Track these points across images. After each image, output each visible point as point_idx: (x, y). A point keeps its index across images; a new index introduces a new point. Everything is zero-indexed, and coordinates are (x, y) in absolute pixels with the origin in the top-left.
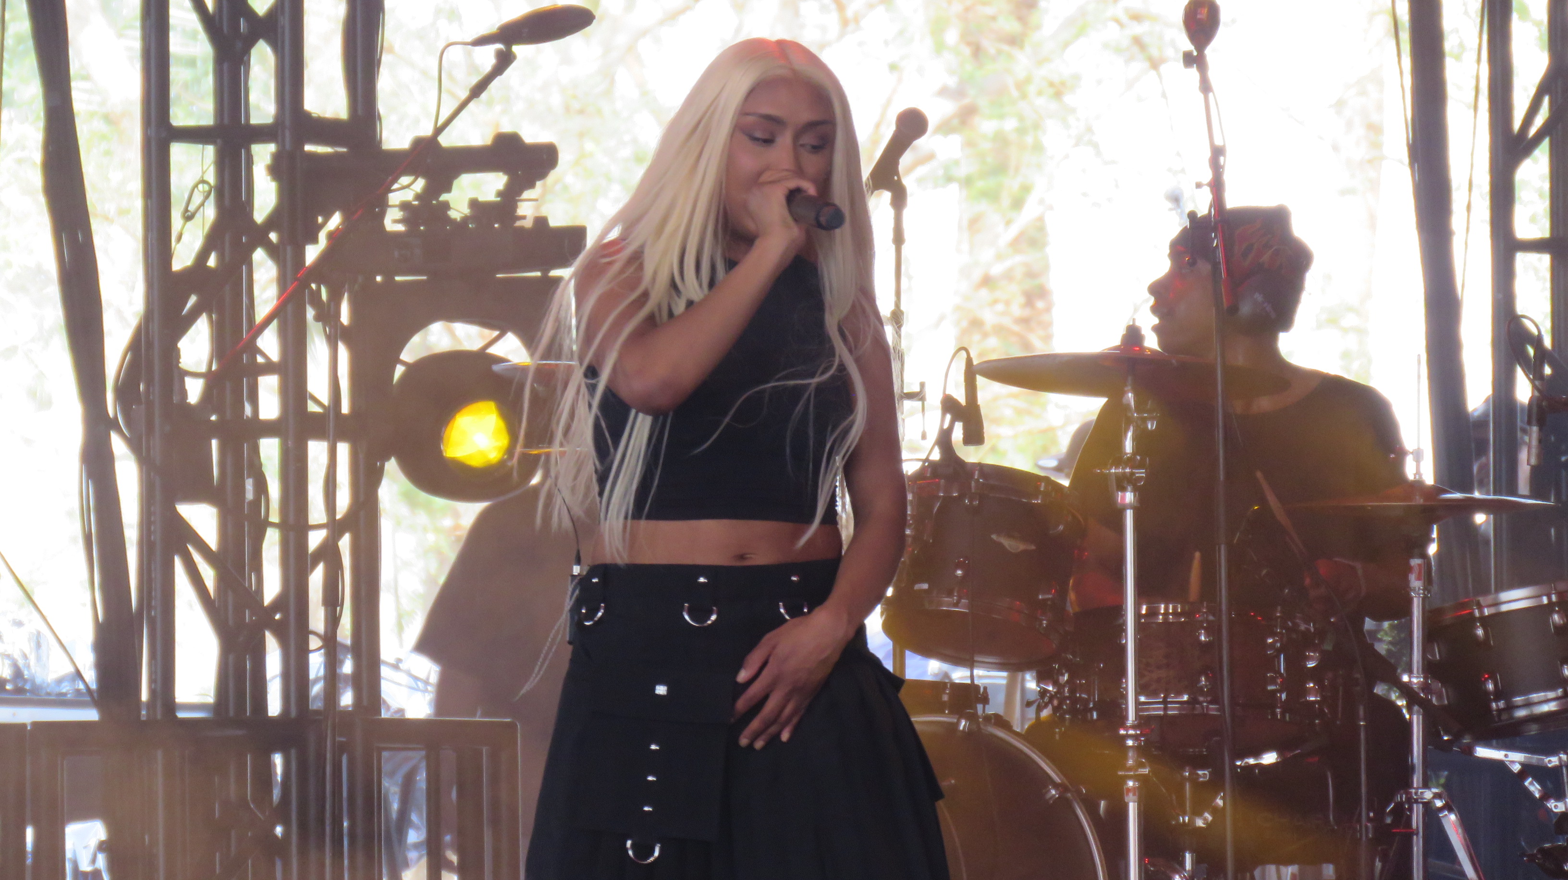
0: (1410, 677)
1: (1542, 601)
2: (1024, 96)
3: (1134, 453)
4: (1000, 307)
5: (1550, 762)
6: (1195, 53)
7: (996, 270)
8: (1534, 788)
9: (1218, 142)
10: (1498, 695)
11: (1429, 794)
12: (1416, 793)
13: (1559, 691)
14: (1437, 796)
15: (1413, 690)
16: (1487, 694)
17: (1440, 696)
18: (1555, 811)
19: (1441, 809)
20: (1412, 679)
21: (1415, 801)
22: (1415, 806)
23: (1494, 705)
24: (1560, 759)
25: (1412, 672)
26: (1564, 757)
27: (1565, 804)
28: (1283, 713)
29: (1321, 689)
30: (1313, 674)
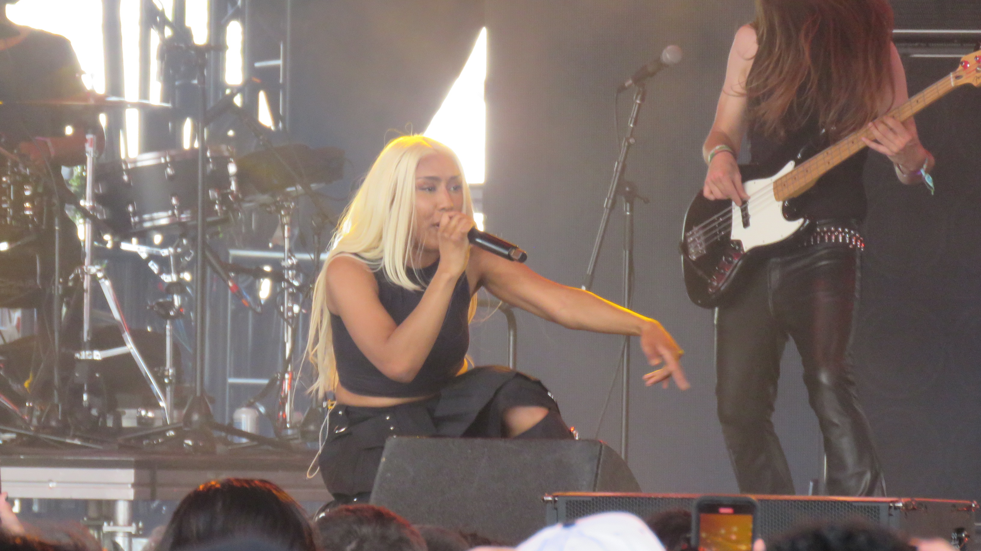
1: (161, 161)
5: (164, 253)
8: (154, 267)
10: (135, 214)
11: (94, 269)
12: (87, 269)
13: (170, 213)
14: (99, 271)
15: (86, 210)
16: (129, 213)
17: (102, 214)
18: (166, 281)
19: (100, 279)
20: (86, 203)
21: (87, 273)
22: (85, 276)
23: (132, 220)
24: (169, 252)
25: (85, 199)
26: (171, 250)
27: (172, 277)
28: (11, 221)
29: (33, 208)
30: (28, 199)
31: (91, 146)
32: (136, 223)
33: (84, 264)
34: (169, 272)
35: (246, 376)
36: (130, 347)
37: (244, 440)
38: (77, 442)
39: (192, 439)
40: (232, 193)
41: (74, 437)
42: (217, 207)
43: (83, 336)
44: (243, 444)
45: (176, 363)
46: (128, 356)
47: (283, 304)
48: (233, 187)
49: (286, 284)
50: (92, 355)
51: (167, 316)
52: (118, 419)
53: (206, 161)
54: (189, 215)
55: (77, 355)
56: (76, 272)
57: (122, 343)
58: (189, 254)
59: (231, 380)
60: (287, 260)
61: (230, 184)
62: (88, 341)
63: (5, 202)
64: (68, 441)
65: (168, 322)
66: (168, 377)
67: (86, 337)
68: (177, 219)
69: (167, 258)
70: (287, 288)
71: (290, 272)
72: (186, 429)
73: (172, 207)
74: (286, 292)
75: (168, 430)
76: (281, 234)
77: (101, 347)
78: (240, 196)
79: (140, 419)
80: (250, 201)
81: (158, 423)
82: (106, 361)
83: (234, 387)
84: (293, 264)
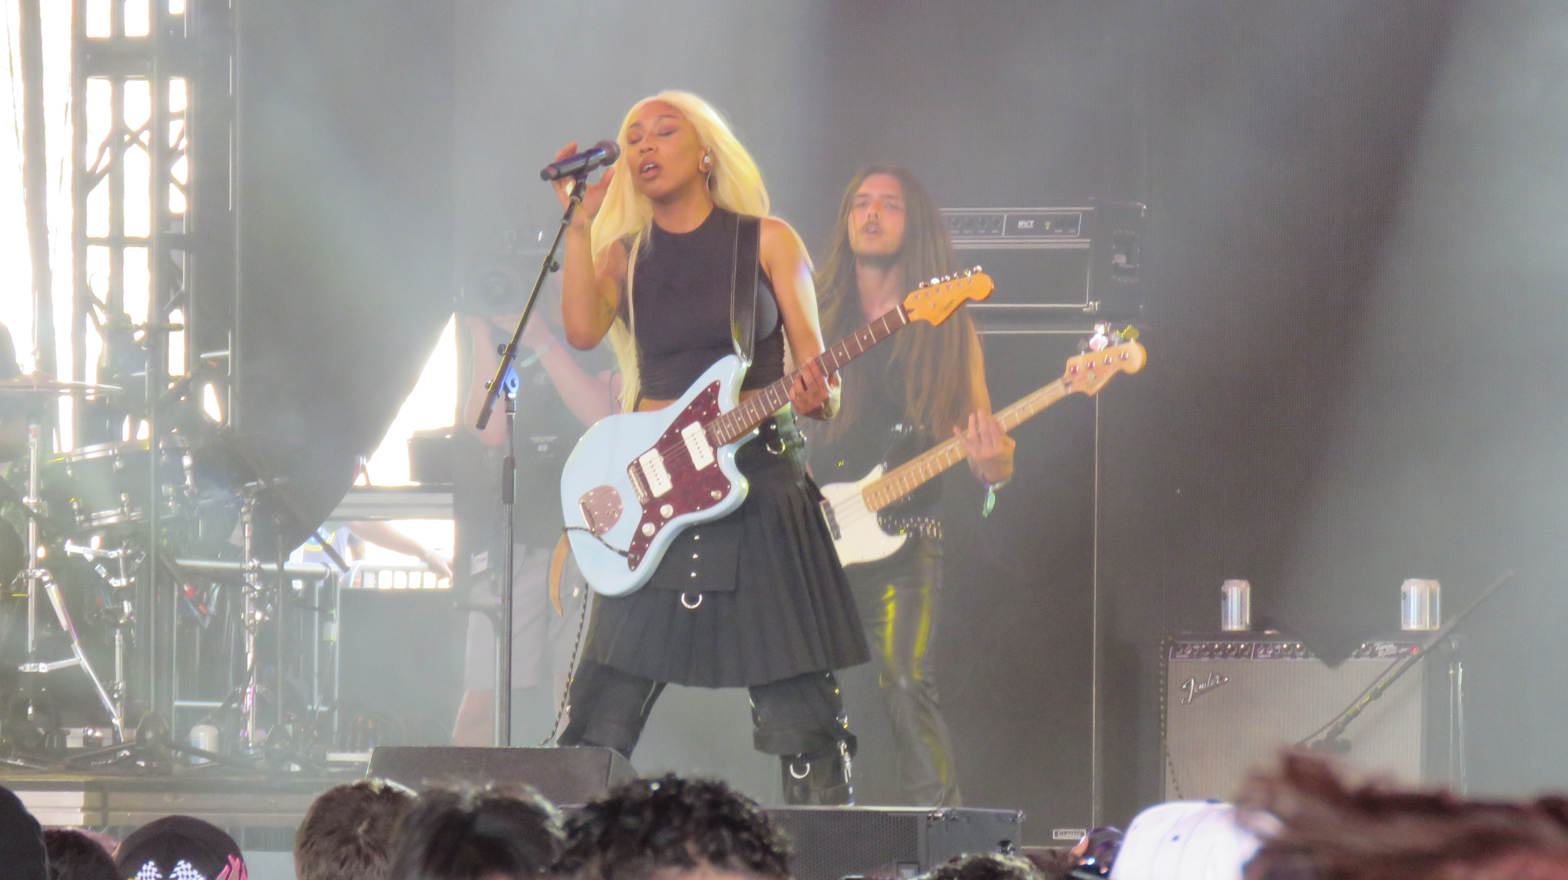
0: (29, 499)
1: (108, 453)
5: (112, 555)
8: (102, 571)
10: (81, 511)
11: (39, 573)
12: (31, 572)
13: (119, 510)
14: (44, 574)
15: (30, 508)
16: (73, 511)
18: (114, 585)
19: (46, 583)
21: (30, 577)
22: (30, 580)
23: (77, 518)
24: (118, 553)
25: (29, 496)
26: (120, 551)
27: (121, 581)
31: (35, 437)
32: (81, 522)
33: (28, 567)
34: (117, 576)
35: (193, 699)
36: (80, 658)
37: (203, 761)
38: (19, 763)
39: (145, 760)
40: (187, 487)
41: (16, 758)
42: (170, 504)
43: (27, 647)
44: (201, 764)
45: (126, 676)
46: (78, 668)
47: (244, 611)
48: (188, 481)
49: (247, 587)
50: (38, 667)
51: (116, 625)
52: (63, 741)
53: (158, 452)
54: (140, 513)
55: (21, 668)
57: (71, 655)
58: (140, 556)
59: (177, 703)
60: (248, 563)
61: (185, 479)
62: (33, 652)
64: (10, 762)
65: (118, 631)
66: (117, 691)
67: (30, 648)
68: (127, 517)
69: (116, 560)
70: (249, 592)
71: (251, 576)
72: (139, 748)
73: (122, 505)
74: (247, 596)
75: (122, 749)
76: (241, 533)
77: (47, 660)
78: (196, 491)
79: (87, 739)
80: (207, 498)
81: (107, 743)
82: (52, 673)
83: (181, 710)
84: (254, 566)
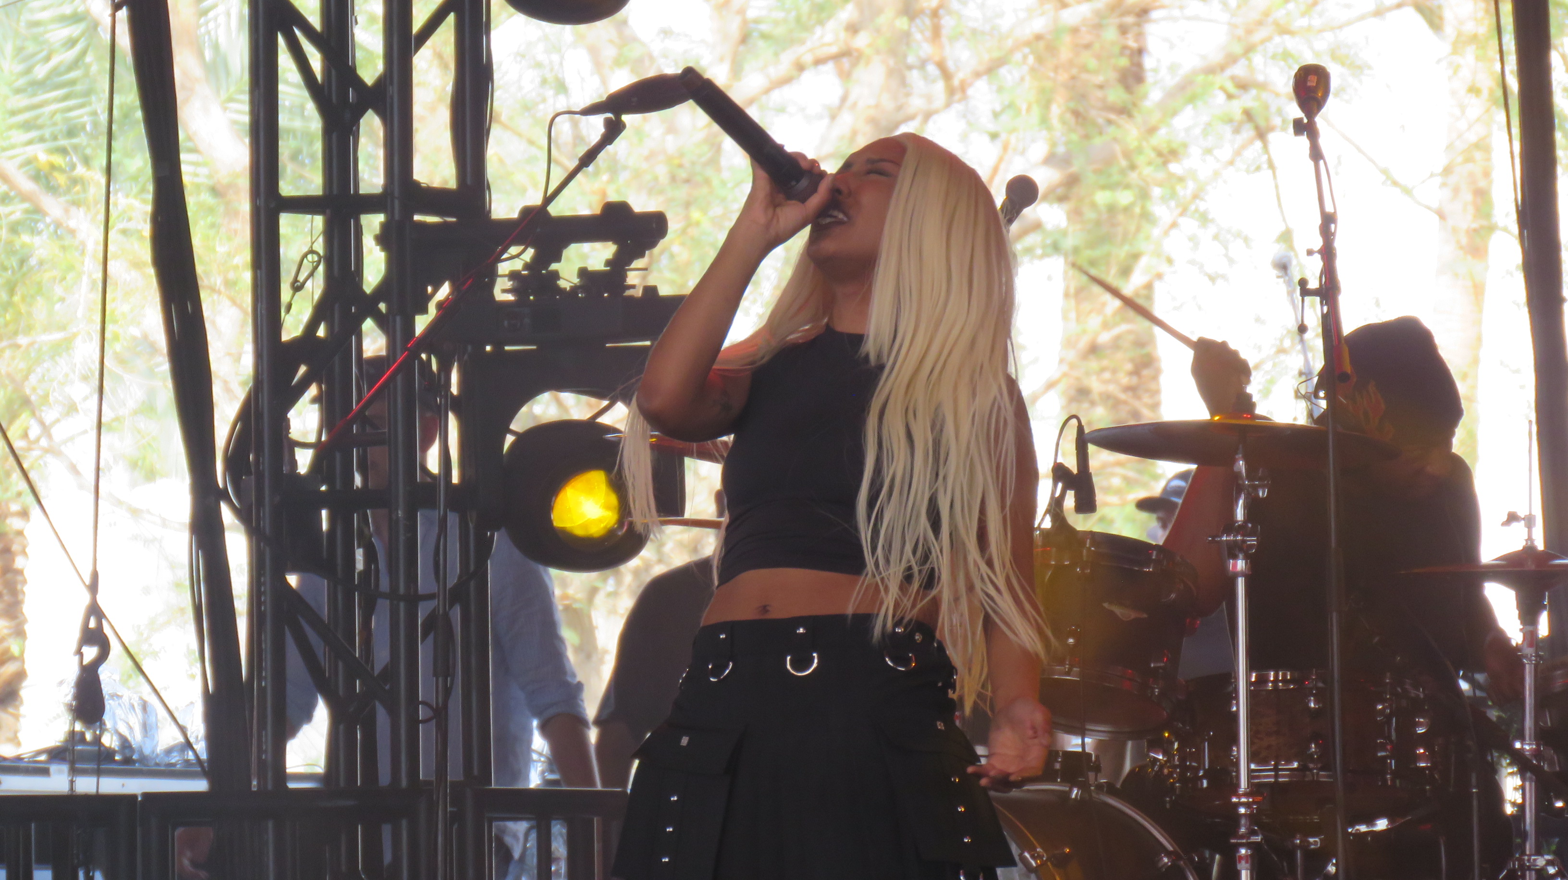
0: (1522, 744)
2: (1133, 167)
3: (1246, 521)
4: (1107, 375)
6: (1305, 121)
7: (1105, 338)
9: (1329, 209)
11: (1541, 861)
12: (1529, 861)
14: (1550, 863)
15: (1524, 755)
17: (1551, 764)
20: (1524, 746)
21: (1529, 868)
22: (1527, 873)
25: (1523, 738)
28: (1393, 780)
29: (1432, 755)
30: (1423, 740)
33: (1524, 853)
56: (1512, 866)
63: (1383, 747)
